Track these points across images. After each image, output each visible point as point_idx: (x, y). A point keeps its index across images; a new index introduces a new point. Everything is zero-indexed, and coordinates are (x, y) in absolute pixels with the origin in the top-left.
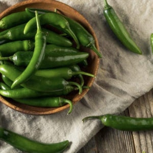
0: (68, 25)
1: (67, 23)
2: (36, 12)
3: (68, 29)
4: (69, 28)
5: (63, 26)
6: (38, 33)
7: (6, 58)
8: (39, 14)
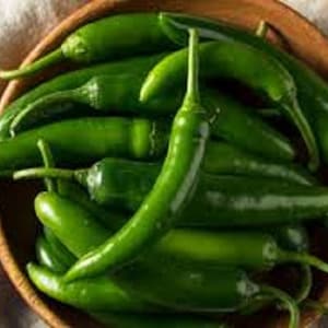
0: (293, 95)
1: (290, 85)
2: (192, 32)
3: (291, 105)
4: (295, 104)
5: (275, 95)
6: (184, 109)
7: (65, 173)
8: (201, 40)
